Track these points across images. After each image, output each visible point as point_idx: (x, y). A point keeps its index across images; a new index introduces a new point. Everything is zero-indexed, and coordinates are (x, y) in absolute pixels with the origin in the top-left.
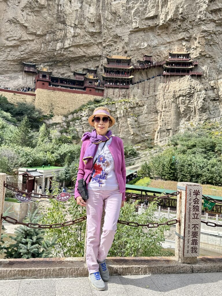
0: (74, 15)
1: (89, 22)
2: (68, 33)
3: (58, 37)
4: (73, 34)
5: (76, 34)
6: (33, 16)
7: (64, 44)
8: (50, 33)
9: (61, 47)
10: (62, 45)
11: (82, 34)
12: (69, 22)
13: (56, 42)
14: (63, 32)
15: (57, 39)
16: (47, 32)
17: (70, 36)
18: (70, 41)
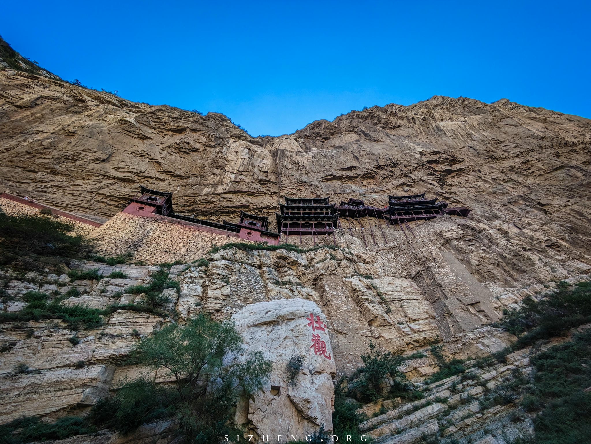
0: (240, 162)
1: (261, 171)
2: (226, 178)
3: (208, 182)
4: (233, 180)
5: (238, 180)
6: (176, 156)
7: (215, 189)
8: (196, 177)
9: (210, 192)
10: (213, 189)
11: (247, 180)
12: (230, 168)
13: (203, 187)
14: (218, 178)
15: (205, 183)
16: (193, 175)
17: (229, 181)
18: (228, 186)
